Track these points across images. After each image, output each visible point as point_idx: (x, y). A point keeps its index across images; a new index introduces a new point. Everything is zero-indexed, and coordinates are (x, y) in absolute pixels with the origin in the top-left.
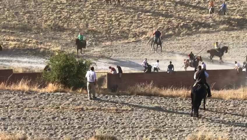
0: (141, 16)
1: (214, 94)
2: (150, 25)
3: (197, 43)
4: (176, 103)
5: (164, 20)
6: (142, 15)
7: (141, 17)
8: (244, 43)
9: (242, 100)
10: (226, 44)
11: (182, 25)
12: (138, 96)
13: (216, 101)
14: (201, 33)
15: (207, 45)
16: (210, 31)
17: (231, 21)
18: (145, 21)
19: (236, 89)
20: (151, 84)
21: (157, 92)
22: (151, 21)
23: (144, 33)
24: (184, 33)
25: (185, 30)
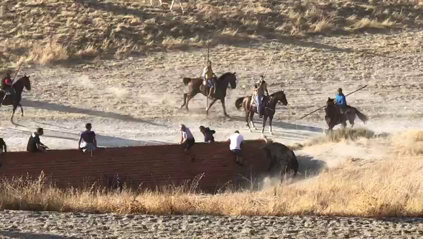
0: (13, 8)
1: (200, 203)
2: (36, 30)
3: (157, 75)
4: (105, 228)
6: (17, 6)
7: (14, 12)
8: (276, 73)
9: (272, 217)
11: (118, 29)
12: (7, 212)
13: (207, 221)
14: (167, 50)
16: (190, 44)
17: (243, 20)
18: (23, 21)
19: (257, 190)
20: (40, 180)
21: (55, 198)
23: (21, 51)
24: (125, 50)
25: (127, 43)
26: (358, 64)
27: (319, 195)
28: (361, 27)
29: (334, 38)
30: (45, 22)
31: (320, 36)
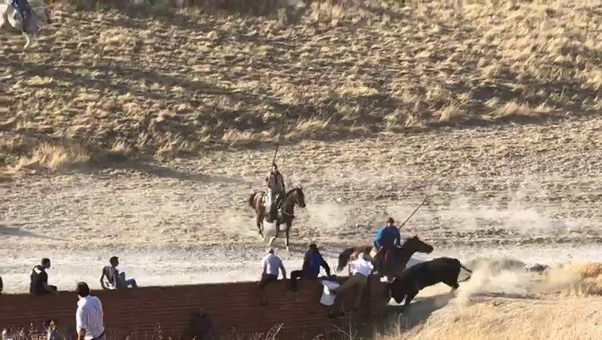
0: (11, 90)
2: (43, 120)
6: (16, 86)
7: (12, 94)
8: (386, 181)
10: (322, 186)
11: (159, 119)
14: (230, 148)
16: (262, 140)
18: (24, 108)
22: (49, 107)
24: (170, 148)
25: (172, 138)
26: (501, 167)
28: (505, 115)
29: (468, 130)
30: (56, 109)
31: (447, 128)
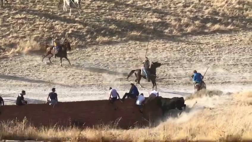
0: (8, 20)
1: (120, 135)
2: (21, 33)
3: (93, 59)
5: (42, 26)
6: (10, 18)
7: (8, 22)
8: (165, 58)
10: (138, 60)
11: (70, 32)
14: (100, 44)
15: (108, 62)
16: (113, 40)
17: (144, 26)
18: (13, 27)
19: (153, 127)
20: (24, 122)
21: (33, 133)
22: (23, 27)
23: (13, 45)
24: (74, 44)
25: (75, 40)
26: (213, 51)
27: (190, 130)
28: (214, 30)
29: (199, 36)
30: (27, 28)
31: (190, 35)
